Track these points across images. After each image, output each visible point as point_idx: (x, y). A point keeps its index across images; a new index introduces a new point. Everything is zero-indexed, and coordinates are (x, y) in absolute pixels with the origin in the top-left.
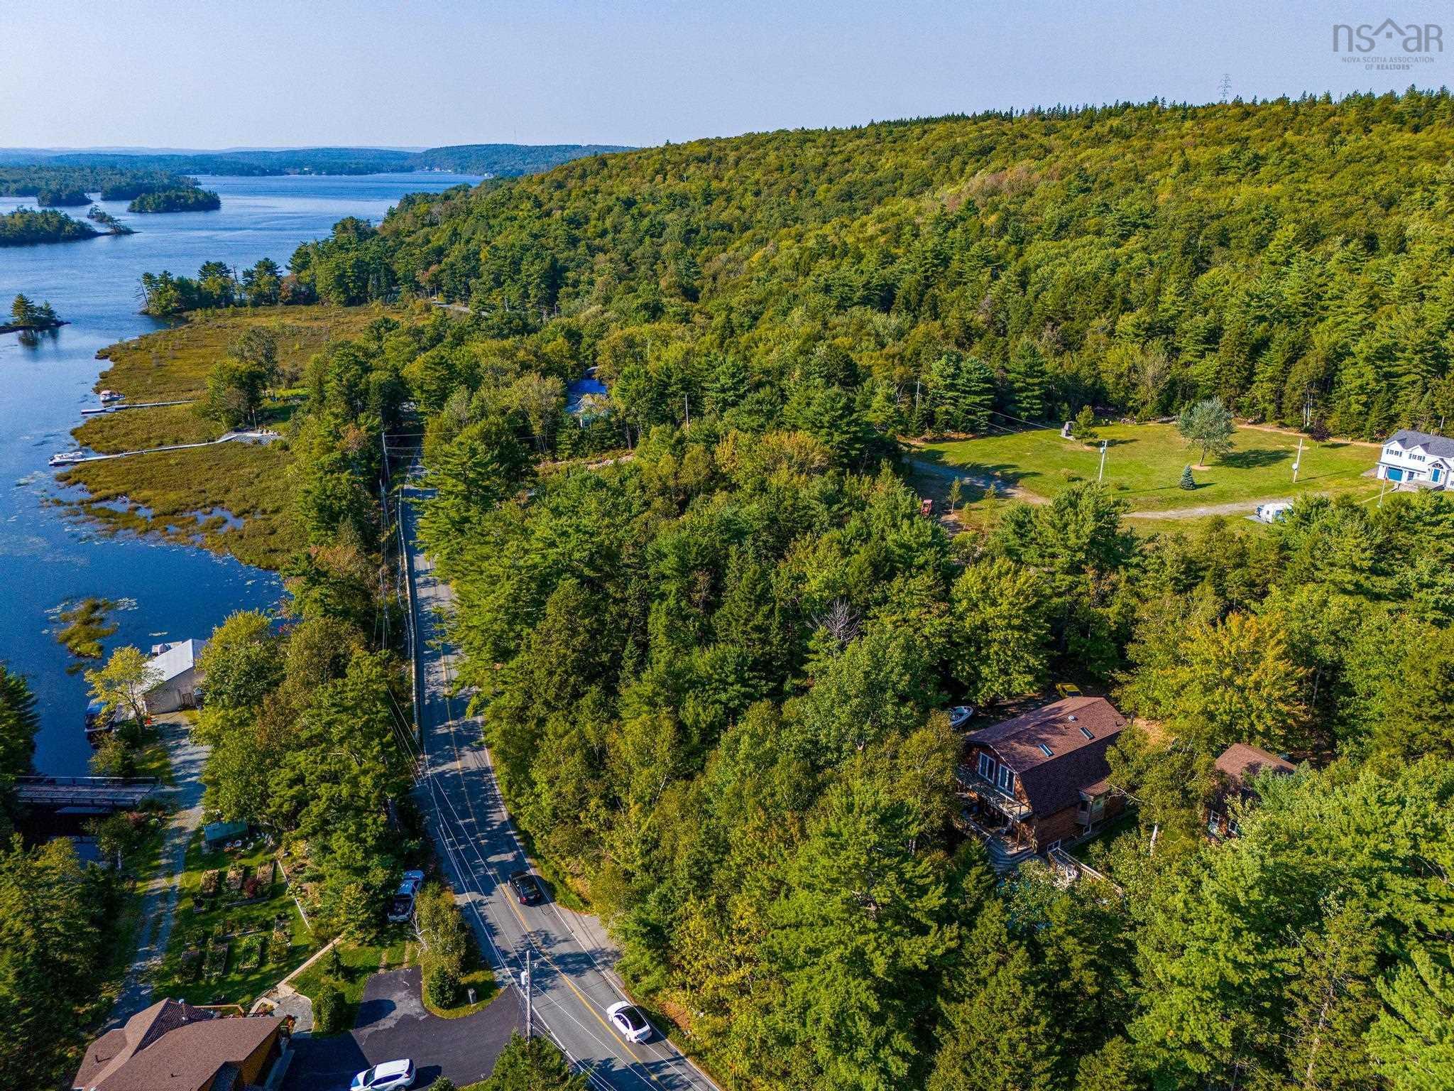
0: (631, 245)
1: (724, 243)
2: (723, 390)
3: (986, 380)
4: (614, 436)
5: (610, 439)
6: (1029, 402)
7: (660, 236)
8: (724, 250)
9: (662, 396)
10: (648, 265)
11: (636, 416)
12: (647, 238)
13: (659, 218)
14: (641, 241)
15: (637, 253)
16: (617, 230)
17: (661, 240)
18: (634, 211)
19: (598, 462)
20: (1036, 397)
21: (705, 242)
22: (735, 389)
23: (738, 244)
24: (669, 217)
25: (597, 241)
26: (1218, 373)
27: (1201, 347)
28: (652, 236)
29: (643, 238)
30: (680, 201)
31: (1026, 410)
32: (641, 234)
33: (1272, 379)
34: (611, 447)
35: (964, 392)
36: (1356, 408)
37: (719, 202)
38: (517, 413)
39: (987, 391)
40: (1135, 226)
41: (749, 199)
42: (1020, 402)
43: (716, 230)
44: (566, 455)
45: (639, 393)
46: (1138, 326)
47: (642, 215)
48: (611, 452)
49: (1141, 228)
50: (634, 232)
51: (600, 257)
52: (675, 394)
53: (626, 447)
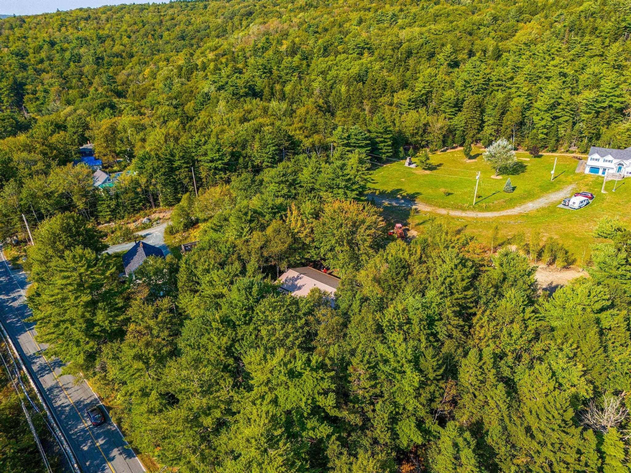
0: (63, 68)
1: (122, 64)
2: (212, 161)
3: (366, 139)
4: (141, 201)
5: (138, 203)
6: (386, 149)
7: (79, 61)
8: (124, 69)
9: (172, 170)
10: (77, 79)
11: (155, 185)
12: (72, 63)
13: (76, 51)
14: (68, 65)
15: (69, 72)
16: (50, 59)
17: (81, 64)
18: (57, 47)
19: (134, 222)
20: (388, 146)
21: (110, 64)
22: (221, 159)
23: (131, 65)
24: (82, 51)
25: (39, 66)
26: (466, 123)
27: (453, 110)
28: (74, 62)
29: (69, 63)
30: (84, 42)
31: (384, 153)
32: (67, 61)
33: (494, 124)
34: (140, 209)
35: (354, 147)
36: (541, 136)
37: (108, 42)
38: (62, 196)
39: (367, 145)
40: (363, 48)
41: (126, 40)
42: (381, 149)
43: (114, 57)
44: (107, 219)
45: (154, 170)
46: (409, 100)
47: (63, 50)
48: (142, 212)
49: (366, 50)
50: (63, 59)
51: (44, 75)
52: (180, 167)
53: (151, 207)
